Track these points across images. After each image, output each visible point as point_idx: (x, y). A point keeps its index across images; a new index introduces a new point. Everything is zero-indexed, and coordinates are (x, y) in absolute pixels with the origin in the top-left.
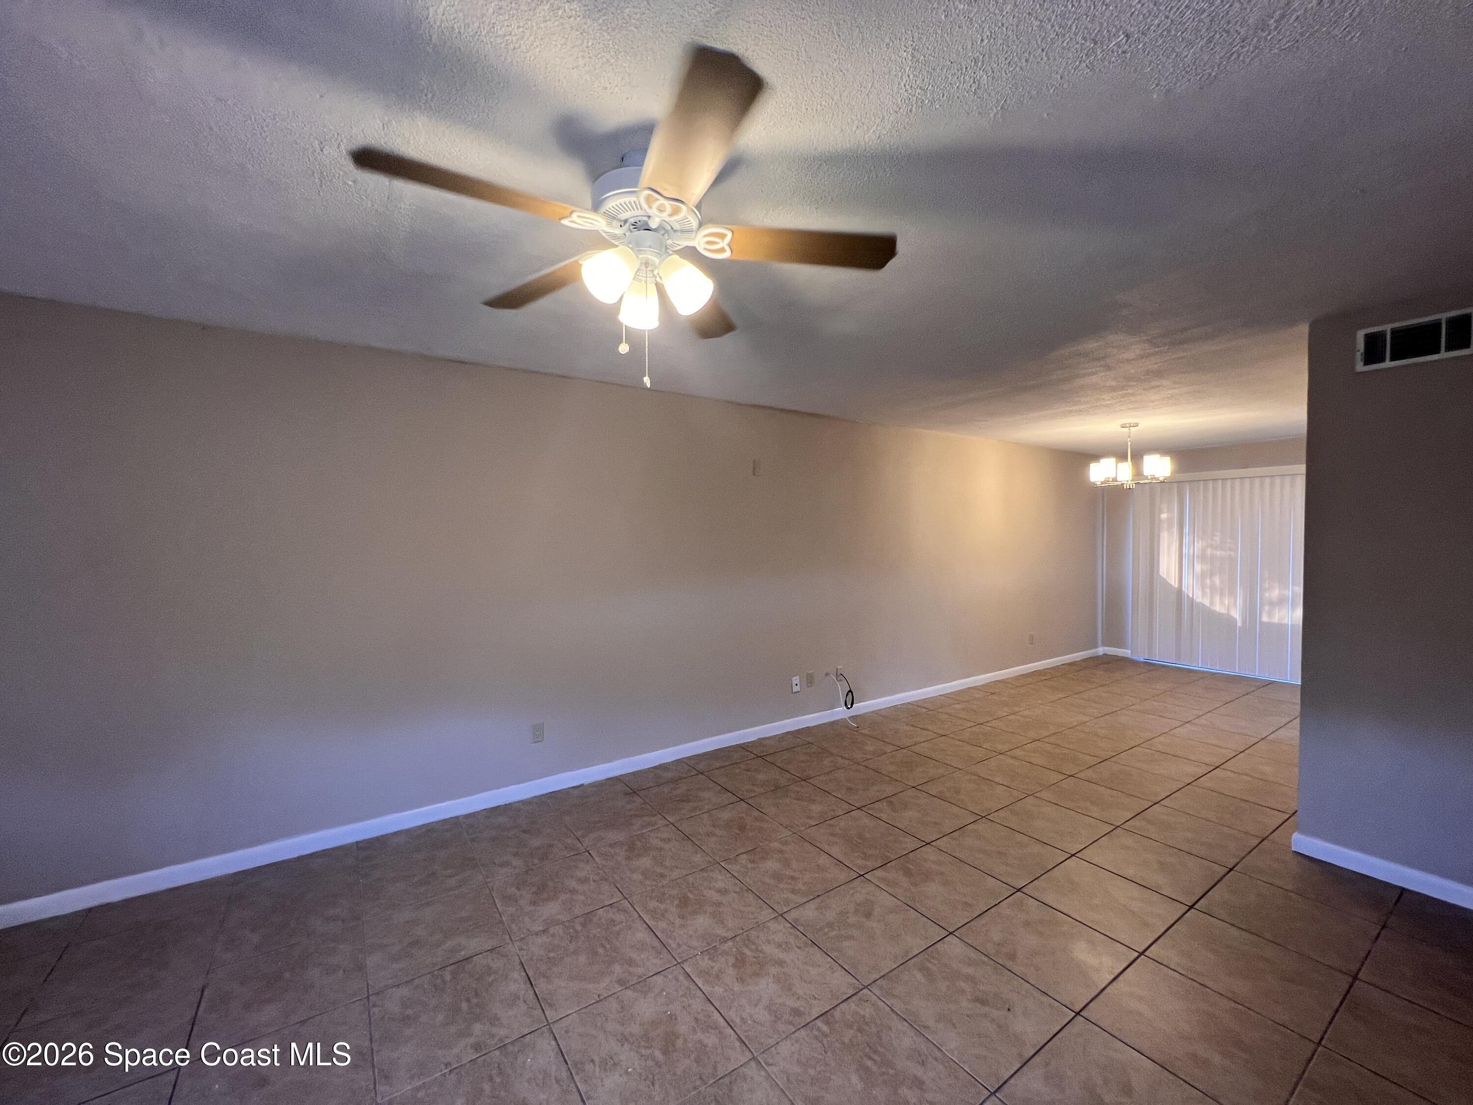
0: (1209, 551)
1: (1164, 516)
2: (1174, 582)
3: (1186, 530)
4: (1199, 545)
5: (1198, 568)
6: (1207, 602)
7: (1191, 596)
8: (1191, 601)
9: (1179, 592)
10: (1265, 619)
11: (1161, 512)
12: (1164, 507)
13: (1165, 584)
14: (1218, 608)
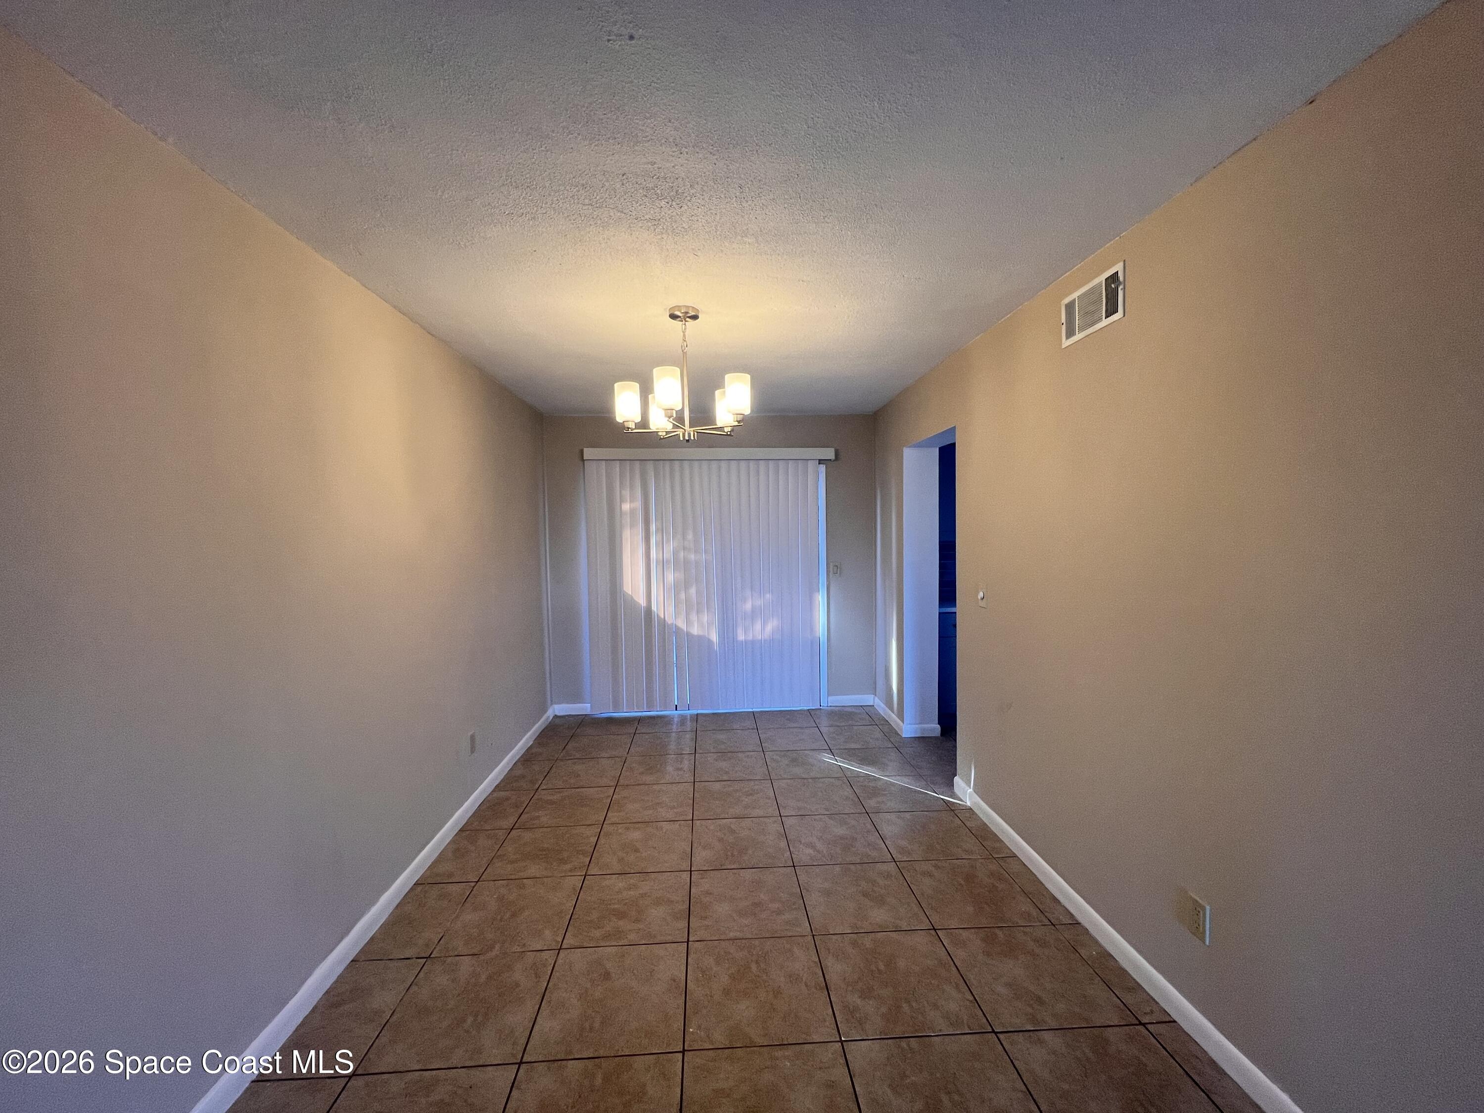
0: (682, 554)
1: (626, 507)
2: (642, 601)
3: (653, 527)
4: (669, 548)
5: (670, 577)
6: (681, 624)
7: (662, 617)
8: (663, 623)
9: (649, 611)
10: (741, 637)
11: (622, 501)
12: (627, 493)
13: (631, 604)
14: (695, 631)
